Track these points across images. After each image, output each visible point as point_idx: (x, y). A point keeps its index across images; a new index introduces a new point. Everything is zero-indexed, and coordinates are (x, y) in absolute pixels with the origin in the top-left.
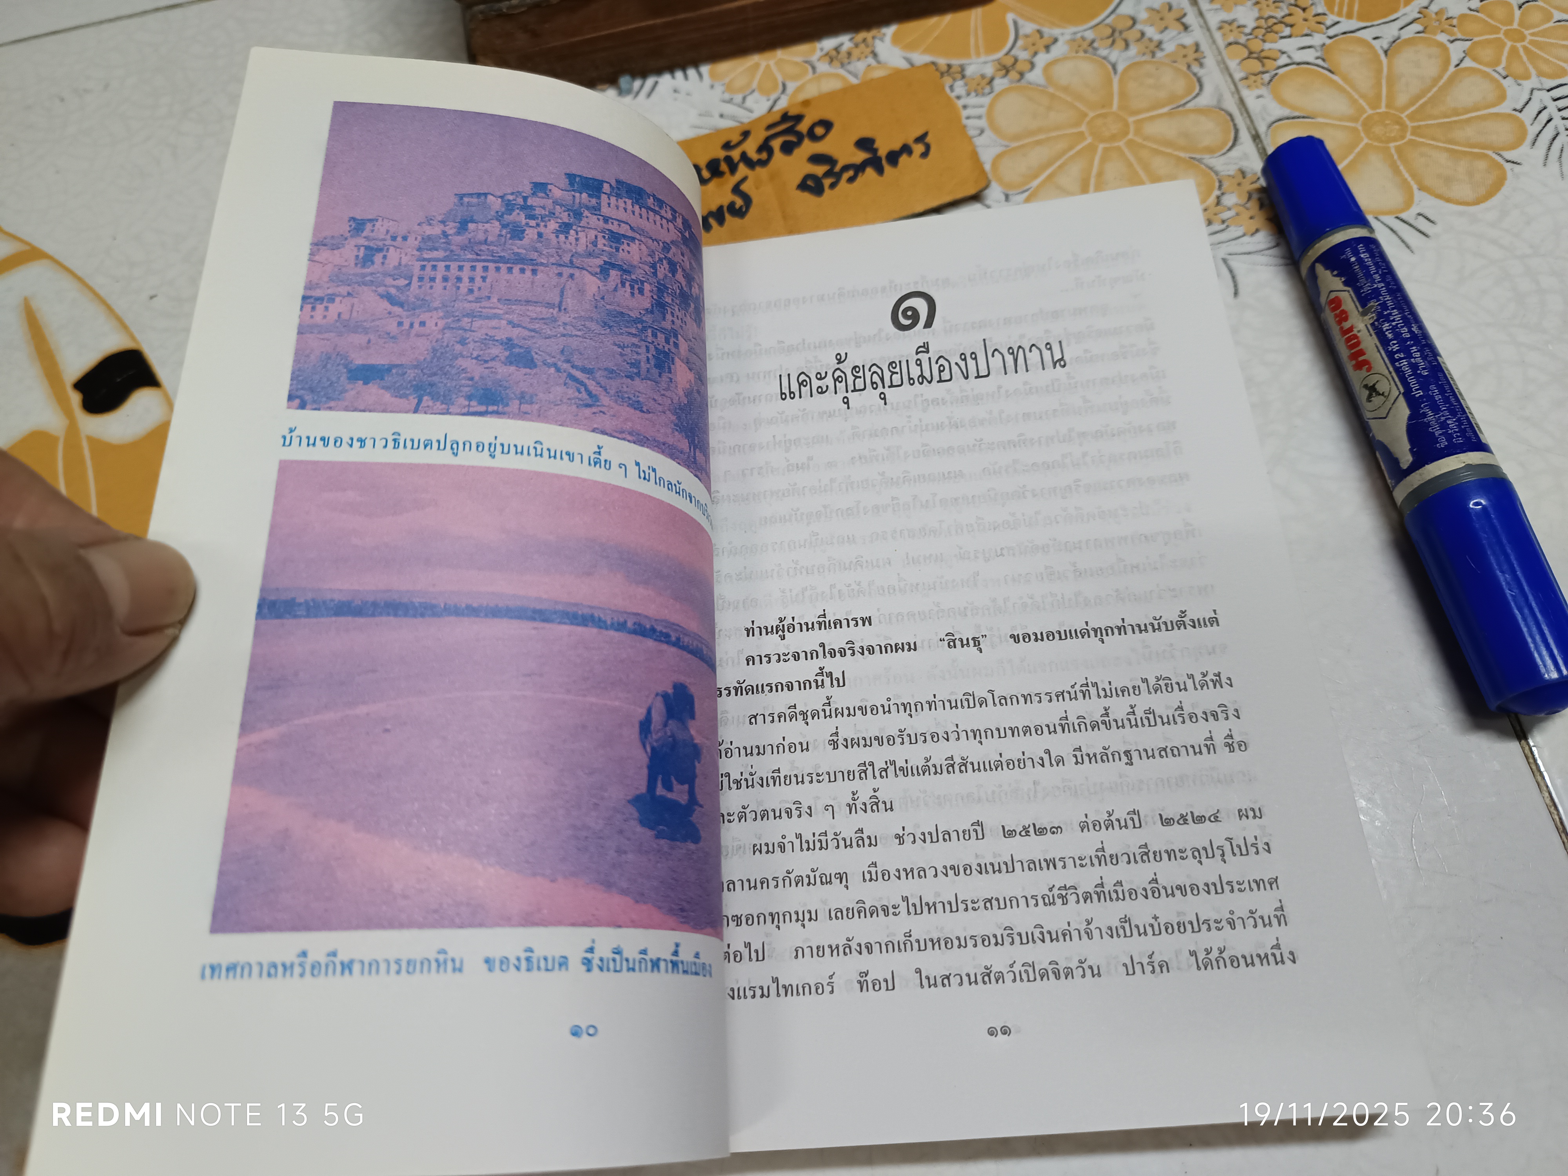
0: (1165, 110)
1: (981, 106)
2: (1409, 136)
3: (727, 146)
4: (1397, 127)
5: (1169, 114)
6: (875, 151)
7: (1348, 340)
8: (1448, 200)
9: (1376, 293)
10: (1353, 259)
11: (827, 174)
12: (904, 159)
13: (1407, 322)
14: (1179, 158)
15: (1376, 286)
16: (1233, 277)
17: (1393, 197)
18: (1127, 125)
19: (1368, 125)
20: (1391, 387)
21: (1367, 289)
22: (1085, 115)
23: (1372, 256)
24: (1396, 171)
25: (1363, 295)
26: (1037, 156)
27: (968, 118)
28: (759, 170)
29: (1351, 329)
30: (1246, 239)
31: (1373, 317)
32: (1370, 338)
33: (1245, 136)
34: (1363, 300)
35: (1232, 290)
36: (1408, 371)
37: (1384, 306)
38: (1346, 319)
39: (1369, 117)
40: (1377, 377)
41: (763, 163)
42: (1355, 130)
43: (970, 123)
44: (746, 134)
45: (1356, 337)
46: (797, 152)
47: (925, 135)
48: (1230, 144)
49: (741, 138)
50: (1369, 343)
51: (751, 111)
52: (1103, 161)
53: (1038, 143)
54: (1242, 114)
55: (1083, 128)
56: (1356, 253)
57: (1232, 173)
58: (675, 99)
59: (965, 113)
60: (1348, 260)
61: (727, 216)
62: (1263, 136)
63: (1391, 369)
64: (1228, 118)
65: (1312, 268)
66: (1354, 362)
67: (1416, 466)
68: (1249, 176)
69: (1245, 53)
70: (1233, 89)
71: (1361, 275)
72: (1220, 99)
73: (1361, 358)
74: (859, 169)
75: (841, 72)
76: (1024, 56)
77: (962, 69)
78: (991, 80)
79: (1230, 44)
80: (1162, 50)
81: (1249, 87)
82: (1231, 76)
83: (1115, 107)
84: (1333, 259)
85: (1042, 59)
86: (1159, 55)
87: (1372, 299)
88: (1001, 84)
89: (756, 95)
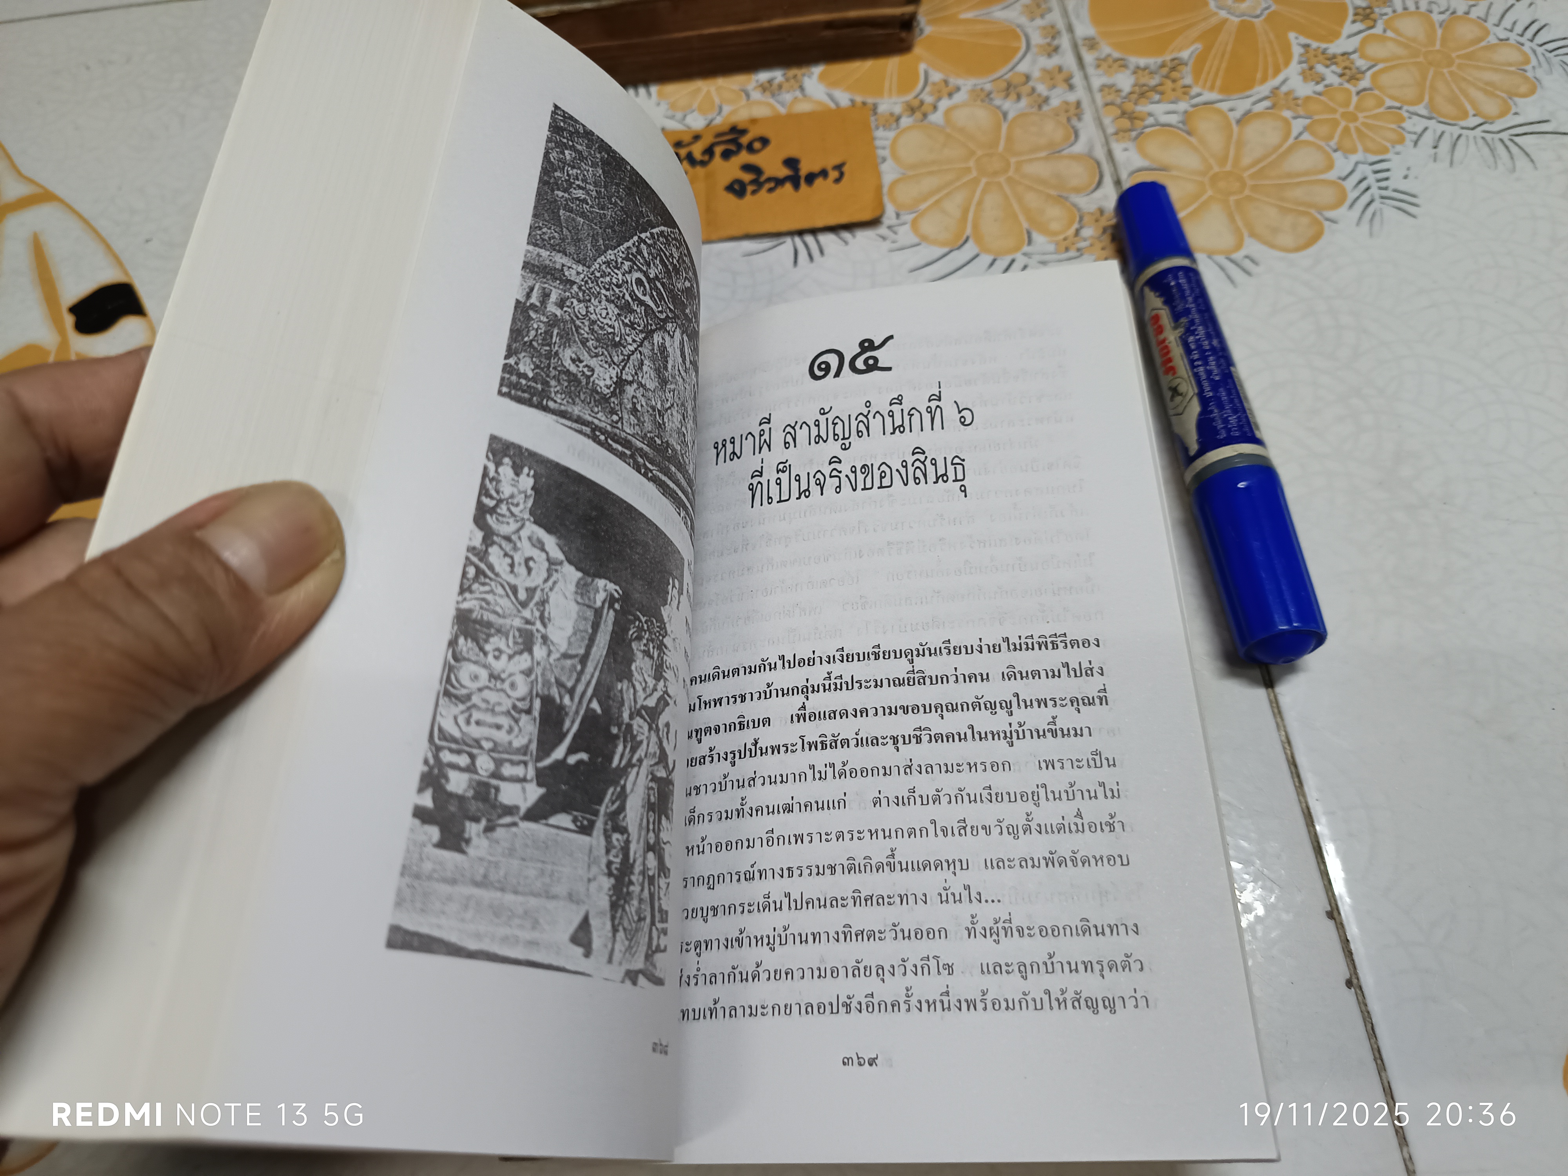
0: (1043, 154)
1: (887, 139)
2: (1247, 192)
4: (1238, 184)
5: (1047, 158)
6: (797, 169)
7: (1162, 350)
8: (1272, 246)
9: (1187, 312)
10: (1173, 284)
11: (753, 181)
12: (819, 180)
13: (1209, 336)
14: (1049, 196)
15: (1187, 306)
17: (1227, 240)
18: (1008, 164)
19: (1214, 179)
20: (1189, 388)
21: (1180, 308)
22: (972, 153)
23: (1189, 281)
24: (1232, 219)
25: (1177, 313)
26: (929, 183)
27: (876, 148)
29: (1164, 341)
31: (1182, 331)
32: (1177, 348)
33: (1108, 181)
34: (1176, 317)
36: (1203, 376)
37: (1192, 322)
38: (1163, 332)
39: (1216, 174)
40: (1179, 381)
42: (1201, 183)
44: (696, 138)
45: (1166, 347)
46: (733, 159)
47: (842, 164)
48: (1094, 186)
49: (691, 140)
50: (1177, 352)
52: (984, 192)
53: (931, 173)
54: (1108, 163)
55: (971, 164)
57: (1092, 210)
59: (876, 144)
60: (1170, 284)
62: (1122, 176)
63: (1190, 374)
64: (1096, 166)
65: (1142, 290)
66: (1165, 368)
67: (1201, 452)
68: (1104, 214)
69: (1119, 112)
70: (1103, 140)
71: (1177, 296)
72: (1091, 148)
73: (1170, 364)
74: (779, 182)
75: (772, 101)
76: (928, 99)
77: (875, 107)
78: (898, 119)
79: (1107, 105)
80: (1048, 105)
81: (1118, 141)
82: (1104, 131)
83: (1001, 148)
84: (1158, 283)
85: (944, 104)
86: (1045, 108)
87: (1184, 316)
88: (905, 121)
89: (696, 114)
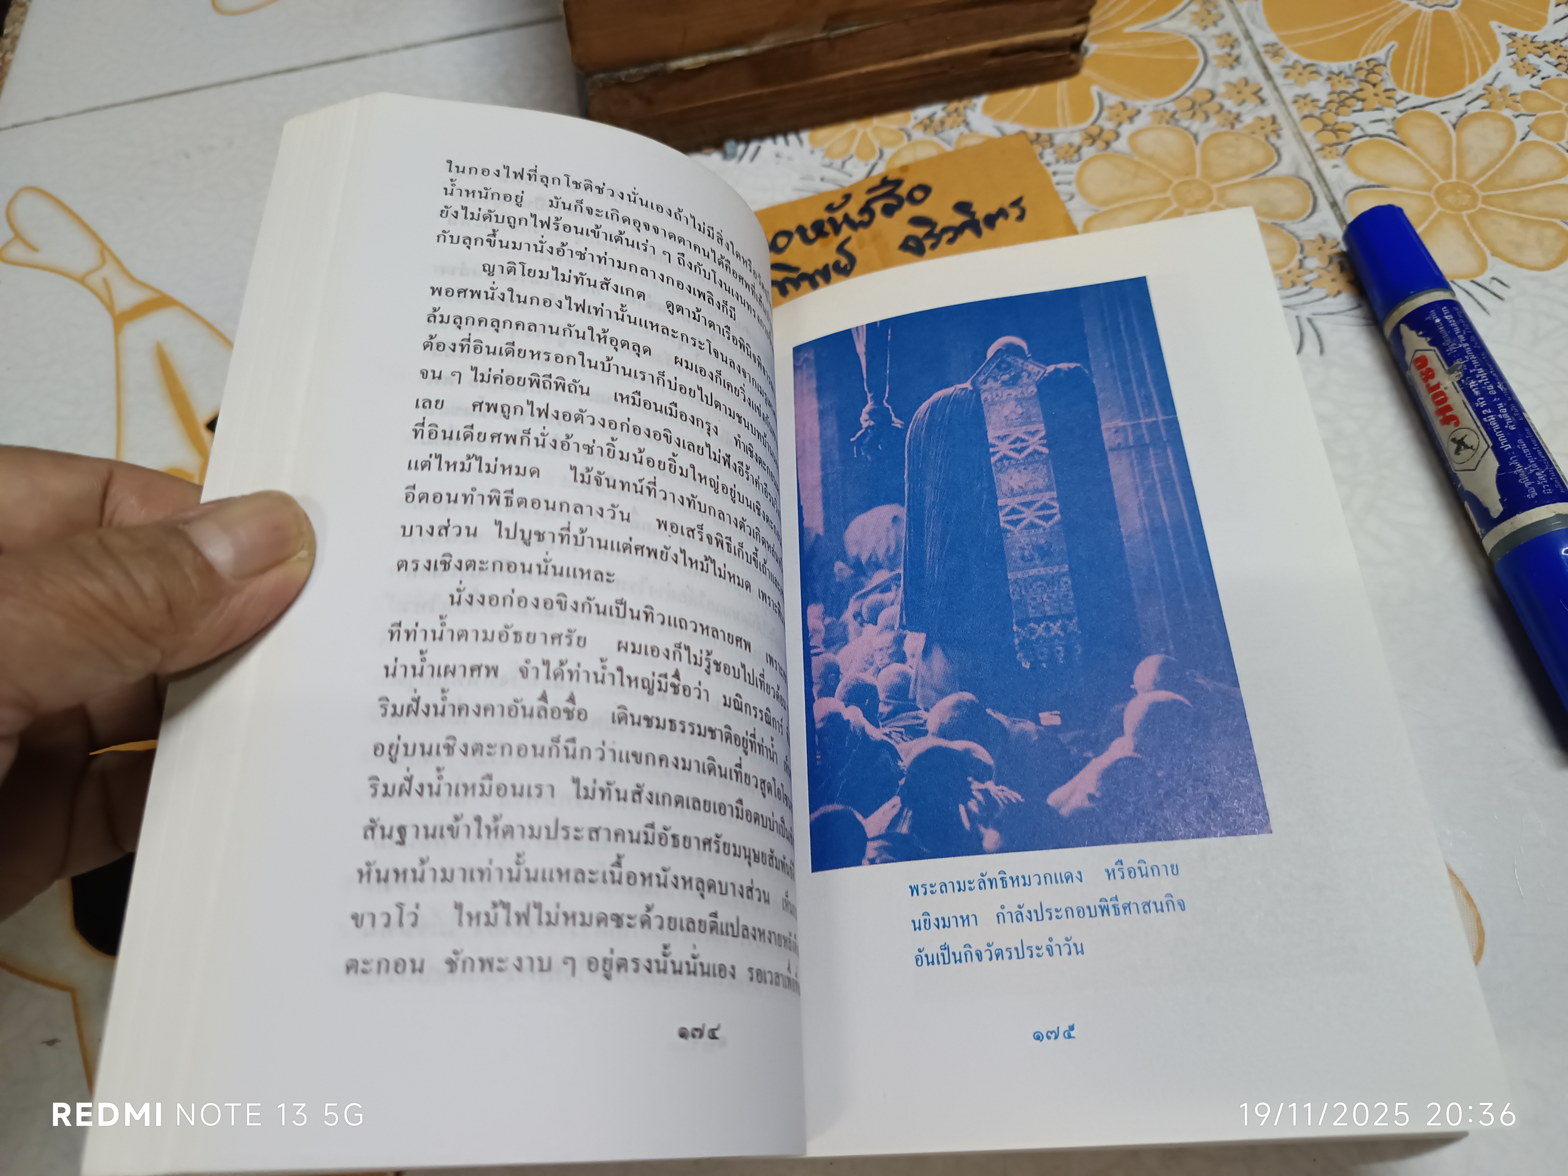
0: (1246, 178)
1: (1070, 173)
2: (1480, 205)
3: (830, 208)
4: (1468, 196)
5: (1249, 182)
6: (973, 214)
7: (1435, 396)
8: (1520, 265)
9: (1461, 353)
10: (1438, 321)
11: (928, 235)
12: (1000, 222)
13: (1492, 380)
14: (1261, 224)
15: (1461, 346)
16: (1319, 336)
17: (1468, 262)
18: (1210, 192)
19: (1440, 193)
20: (1479, 440)
21: (1452, 348)
22: (1170, 182)
23: (1456, 318)
24: (1470, 238)
25: (1449, 354)
27: (1058, 184)
28: (861, 231)
29: (1438, 386)
30: (1329, 300)
31: (1459, 375)
32: (1457, 394)
33: (1323, 203)
34: (1449, 359)
35: (1318, 349)
36: (1496, 426)
37: (1470, 365)
38: (1433, 376)
39: (1441, 187)
40: (1465, 431)
41: (866, 224)
42: (1428, 198)
43: (1060, 188)
44: (847, 197)
45: (1442, 393)
46: (898, 214)
47: (1020, 199)
48: (1310, 210)
49: (843, 201)
50: (1457, 400)
51: (851, 176)
53: (1126, 208)
54: (1319, 183)
55: (1169, 194)
56: (1441, 315)
57: (1312, 238)
58: (778, 164)
59: (1055, 179)
60: (1433, 321)
61: (833, 275)
62: (1340, 204)
63: (1479, 424)
64: (1307, 186)
65: (1397, 330)
66: (1441, 417)
67: (1507, 515)
68: (1329, 241)
69: (1320, 126)
70: (1310, 159)
71: (1446, 335)
72: (1298, 168)
73: (1448, 414)
74: (958, 231)
75: (936, 139)
76: (1109, 126)
77: (1051, 137)
78: (1079, 149)
79: (1305, 117)
80: (1241, 122)
81: (1325, 157)
82: (1307, 147)
83: (1198, 175)
84: (1418, 320)
85: (1126, 130)
86: (1238, 126)
87: (1458, 358)
88: (1088, 152)
89: (855, 160)
